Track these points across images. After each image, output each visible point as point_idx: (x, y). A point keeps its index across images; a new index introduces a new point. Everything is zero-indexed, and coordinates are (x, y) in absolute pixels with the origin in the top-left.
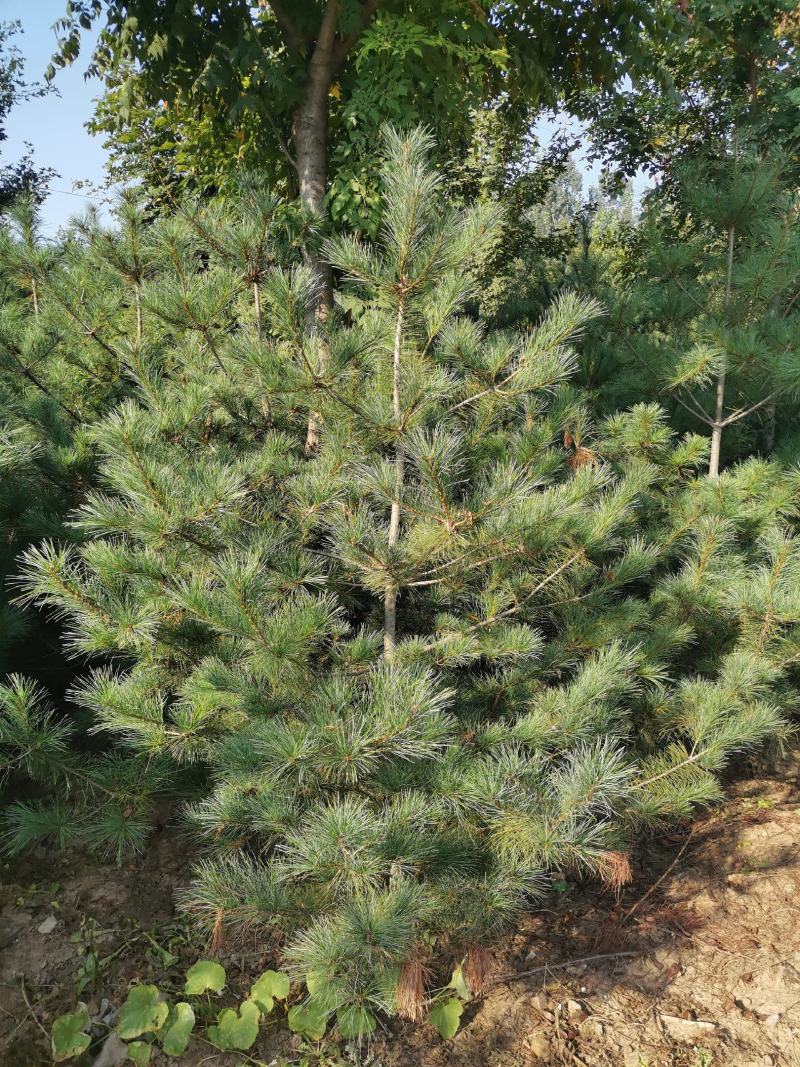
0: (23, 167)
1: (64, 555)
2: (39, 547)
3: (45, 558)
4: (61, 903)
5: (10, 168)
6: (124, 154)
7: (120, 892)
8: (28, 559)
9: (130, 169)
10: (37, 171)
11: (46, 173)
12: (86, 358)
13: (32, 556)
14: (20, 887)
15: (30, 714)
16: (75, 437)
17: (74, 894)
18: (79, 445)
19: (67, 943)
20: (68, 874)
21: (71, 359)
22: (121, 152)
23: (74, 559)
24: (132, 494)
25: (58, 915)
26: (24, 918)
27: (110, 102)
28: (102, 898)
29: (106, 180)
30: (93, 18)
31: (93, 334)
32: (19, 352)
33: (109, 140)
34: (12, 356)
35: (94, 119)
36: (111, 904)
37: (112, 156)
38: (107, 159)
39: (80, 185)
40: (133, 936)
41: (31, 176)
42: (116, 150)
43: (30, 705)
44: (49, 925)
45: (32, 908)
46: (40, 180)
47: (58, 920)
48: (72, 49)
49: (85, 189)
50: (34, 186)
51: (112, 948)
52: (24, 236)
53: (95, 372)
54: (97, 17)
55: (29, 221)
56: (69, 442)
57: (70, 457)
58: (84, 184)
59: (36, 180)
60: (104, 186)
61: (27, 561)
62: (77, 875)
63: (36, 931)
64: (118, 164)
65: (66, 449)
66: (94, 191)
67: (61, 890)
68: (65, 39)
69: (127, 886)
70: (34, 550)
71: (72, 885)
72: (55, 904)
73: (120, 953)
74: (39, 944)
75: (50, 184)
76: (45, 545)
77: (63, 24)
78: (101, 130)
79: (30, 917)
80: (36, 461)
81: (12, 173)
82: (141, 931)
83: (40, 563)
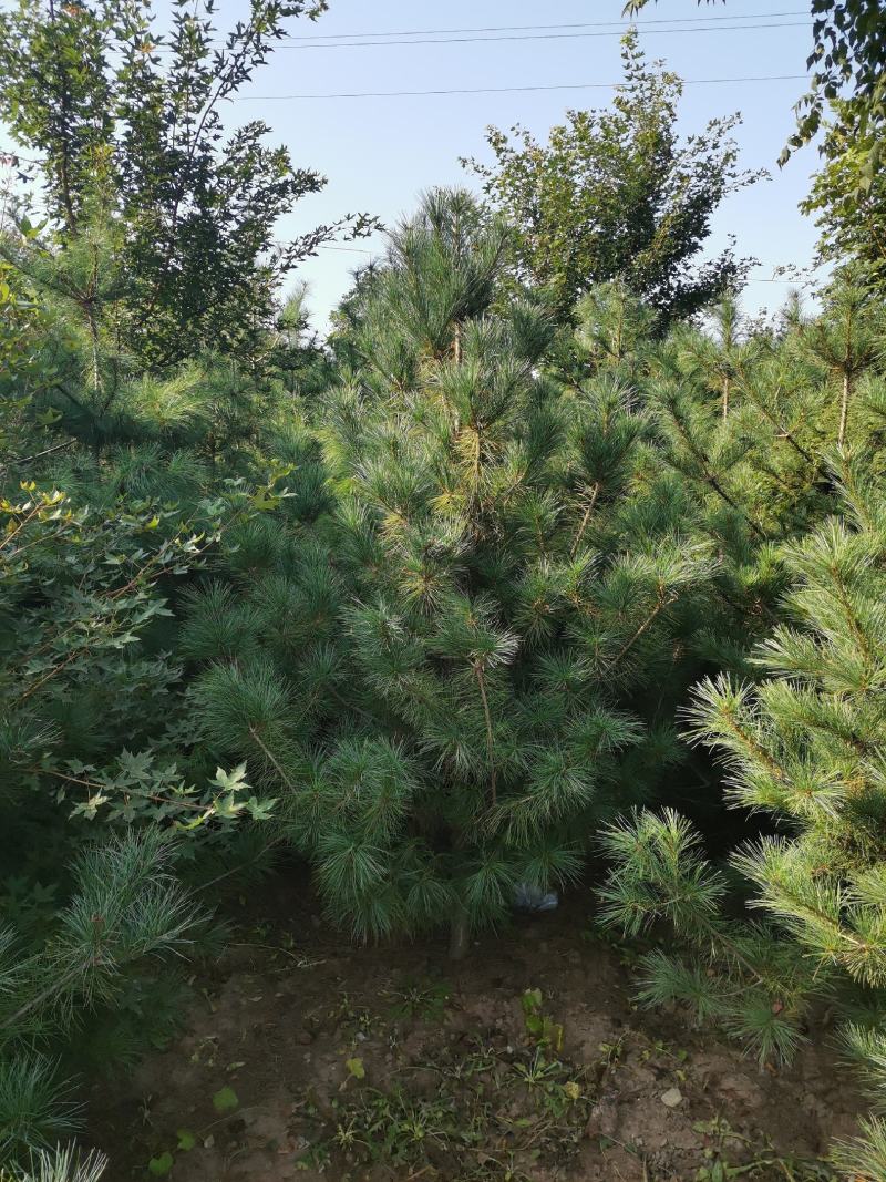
0: (724, 260)
1: (741, 694)
2: (714, 680)
3: (720, 693)
4: (688, 1076)
5: (710, 264)
6: (839, 229)
7: (754, 1092)
8: (701, 691)
9: (843, 244)
10: (736, 262)
11: (746, 263)
12: (775, 462)
13: (706, 690)
14: (646, 1039)
15: (680, 858)
16: (759, 555)
17: (702, 1071)
18: (763, 565)
19: (690, 1127)
20: (696, 1043)
21: (758, 464)
22: (836, 228)
23: (751, 700)
24: (828, 633)
25: (682, 1089)
26: (647, 1077)
27: (831, 174)
28: (732, 1090)
29: (814, 261)
30: (840, 85)
31: (788, 437)
32: (706, 459)
33: (823, 216)
34: (699, 464)
35: (810, 197)
36: (741, 1102)
37: (824, 233)
38: (819, 237)
39: (781, 271)
40: (764, 1157)
41: (732, 269)
42: (830, 226)
43: (683, 847)
44: (672, 1098)
45: (657, 1068)
46: (738, 271)
47: (682, 1095)
48: (811, 125)
49: (788, 274)
50: (732, 279)
51: (740, 1159)
52: (723, 334)
53: (782, 477)
54: (845, 82)
55: (730, 318)
56: (752, 561)
57: (751, 577)
58: (787, 269)
59: (734, 272)
60: (811, 267)
61: (700, 694)
62: (707, 1049)
63: (659, 1098)
64: (831, 241)
65: (748, 568)
66: (797, 274)
67: (688, 1060)
68: (805, 116)
69: (762, 1089)
70: (709, 682)
71: (700, 1059)
72: (680, 1073)
73: (749, 1171)
74: (660, 1115)
75: (749, 275)
76: (720, 679)
77: (806, 100)
78: (817, 207)
79: (653, 1078)
80: (715, 580)
81: (712, 268)
82: (775, 1154)
83: (713, 698)
